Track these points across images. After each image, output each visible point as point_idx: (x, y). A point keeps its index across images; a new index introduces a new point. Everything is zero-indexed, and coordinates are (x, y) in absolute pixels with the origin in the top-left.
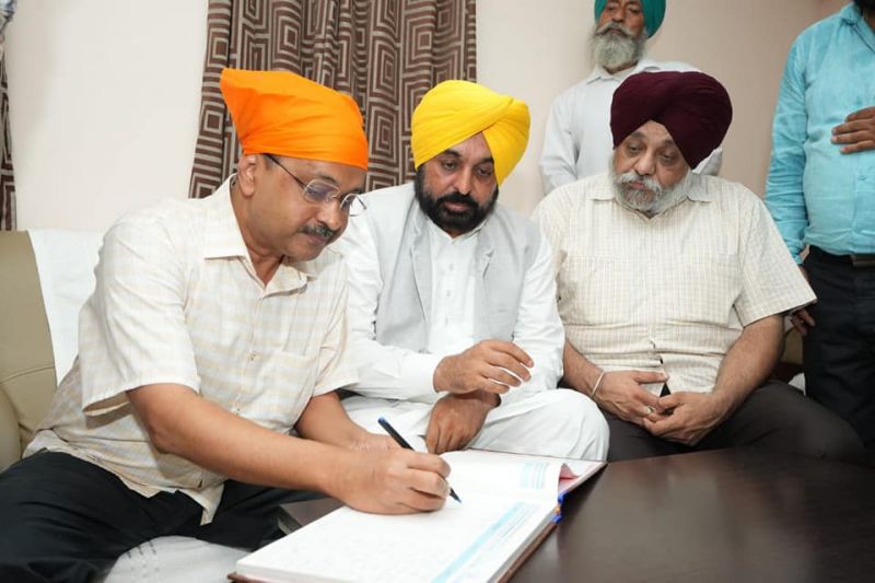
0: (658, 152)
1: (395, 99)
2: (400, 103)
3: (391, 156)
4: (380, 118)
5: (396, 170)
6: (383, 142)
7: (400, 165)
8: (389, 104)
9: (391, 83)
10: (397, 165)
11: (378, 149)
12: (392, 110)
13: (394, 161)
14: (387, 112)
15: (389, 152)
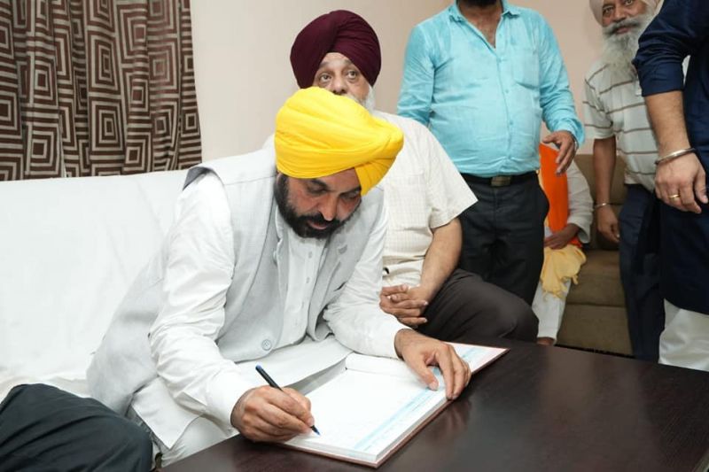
0: (344, 72)
1: (111, 25)
2: (117, 29)
3: (113, 84)
4: (100, 47)
5: (118, 97)
6: (106, 71)
7: (122, 92)
8: (106, 32)
9: (106, 11)
10: (118, 92)
11: (101, 78)
12: (110, 38)
13: (116, 88)
14: (106, 40)
15: (110, 80)
